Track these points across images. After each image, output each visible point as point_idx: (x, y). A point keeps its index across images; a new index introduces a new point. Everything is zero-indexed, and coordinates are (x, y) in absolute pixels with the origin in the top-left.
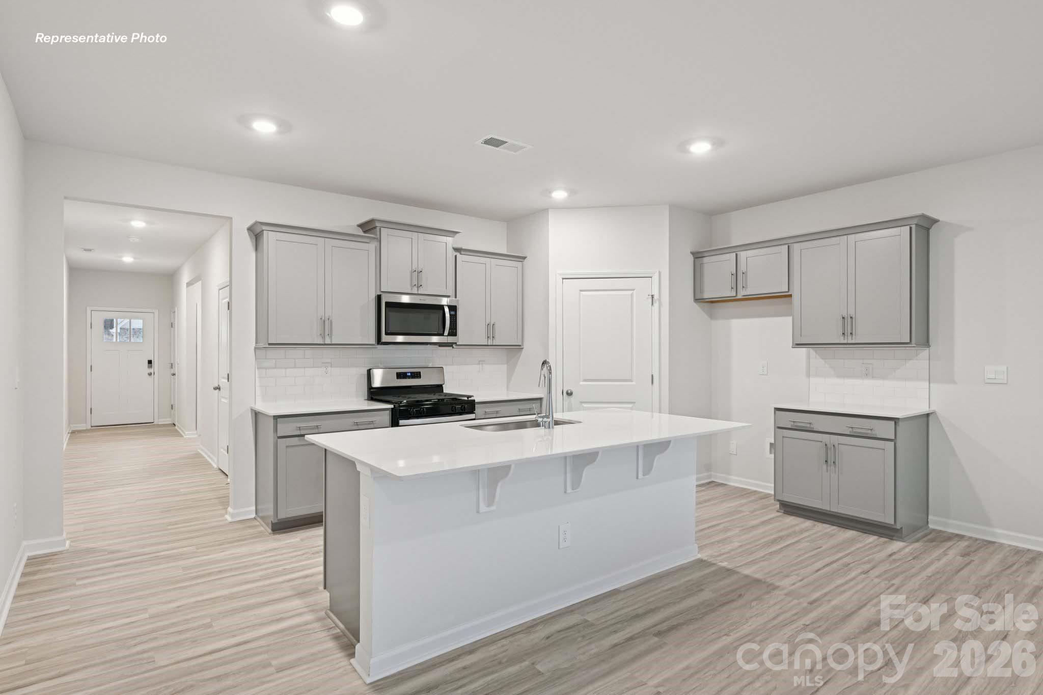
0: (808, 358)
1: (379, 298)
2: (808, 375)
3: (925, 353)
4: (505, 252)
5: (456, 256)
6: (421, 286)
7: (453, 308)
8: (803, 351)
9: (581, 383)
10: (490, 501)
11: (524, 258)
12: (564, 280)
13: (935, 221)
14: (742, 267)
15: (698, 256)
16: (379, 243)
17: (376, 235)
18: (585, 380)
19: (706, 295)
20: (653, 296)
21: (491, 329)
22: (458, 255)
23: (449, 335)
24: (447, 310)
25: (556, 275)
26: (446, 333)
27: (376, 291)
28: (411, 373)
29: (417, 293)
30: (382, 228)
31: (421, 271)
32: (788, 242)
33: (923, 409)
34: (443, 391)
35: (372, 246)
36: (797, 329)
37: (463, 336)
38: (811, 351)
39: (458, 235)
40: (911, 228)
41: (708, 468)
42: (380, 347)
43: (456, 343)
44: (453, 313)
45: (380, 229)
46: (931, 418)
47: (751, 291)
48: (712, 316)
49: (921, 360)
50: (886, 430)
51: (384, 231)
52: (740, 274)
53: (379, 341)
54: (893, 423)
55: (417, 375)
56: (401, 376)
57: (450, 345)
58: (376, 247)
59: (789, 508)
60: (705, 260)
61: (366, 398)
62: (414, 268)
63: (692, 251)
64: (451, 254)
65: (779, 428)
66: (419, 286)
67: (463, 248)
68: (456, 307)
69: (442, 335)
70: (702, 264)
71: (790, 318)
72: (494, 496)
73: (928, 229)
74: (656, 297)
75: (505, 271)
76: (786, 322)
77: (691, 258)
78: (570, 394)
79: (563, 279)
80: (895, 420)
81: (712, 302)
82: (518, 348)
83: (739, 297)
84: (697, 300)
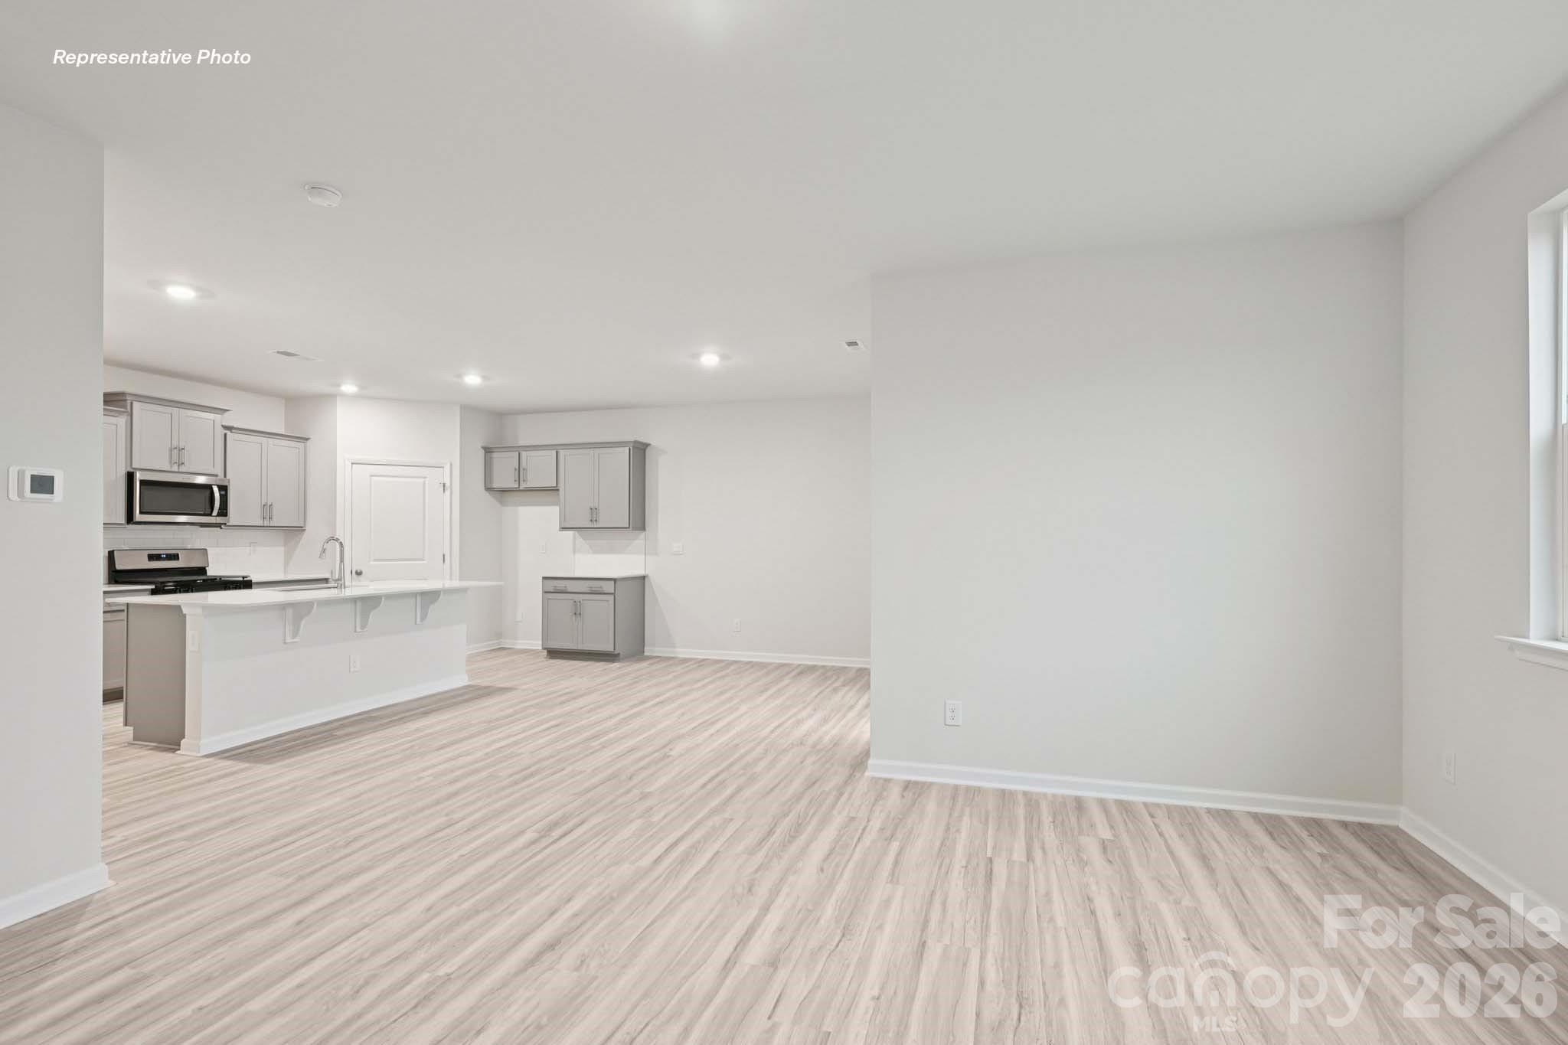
0: (574, 538)
1: (130, 477)
2: (574, 552)
3: (642, 535)
4: (282, 432)
5: (225, 435)
6: (183, 463)
7: (224, 489)
8: (571, 533)
9: (372, 563)
10: (295, 634)
11: (307, 439)
12: (354, 465)
13: (647, 445)
14: (523, 464)
15: (488, 451)
16: (129, 417)
17: (126, 409)
18: (375, 560)
19: (496, 485)
20: (444, 486)
21: (267, 509)
22: (228, 433)
23: (219, 515)
24: (215, 489)
25: (344, 461)
26: (215, 513)
27: (126, 468)
28: (167, 555)
29: (177, 470)
30: (134, 402)
31: (183, 449)
32: (557, 448)
33: (640, 572)
34: (206, 573)
35: (122, 421)
36: (563, 517)
37: (234, 515)
38: (576, 533)
39: (227, 413)
40: (630, 449)
41: (499, 635)
42: (131, 526)
43: (225, 524)
44: (223, 493)
45: (132, 403)
46: (646, 579)
47: (530, 484)
48: (502, 503)
49: (640, 540)
50: (609, 587)
51: (136, 405)
52: (521, 469)
53: (130, 519)
54: (613, 582)
55: (175, 557)
56: (151, 557)
57: (219, 525)
58: (126, 422)
59: (554, 654)
60: (495, 455)
61: (107, 582)
62: (175, 444)
63: (483, 445)
64: (220, 432)
65: (546, 592)
66: (181, 464)
67: (235, 426)
68: (227, 487)
69: (210, 515)
70: (491, 458)
71: (557, 508)
72: (298, 629)
73: (645, 450)
74: (448, 485)
75: (284, 451)
76: (554, 511)
77: (482, 452)
78: (359, 573)
79: (352, 464)
80: (615, 580)
81: (503, 491)
82: (300, 529)
83: (521, 488)
84: (489, 489)
